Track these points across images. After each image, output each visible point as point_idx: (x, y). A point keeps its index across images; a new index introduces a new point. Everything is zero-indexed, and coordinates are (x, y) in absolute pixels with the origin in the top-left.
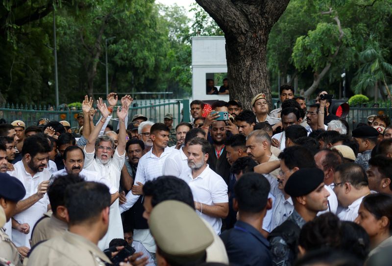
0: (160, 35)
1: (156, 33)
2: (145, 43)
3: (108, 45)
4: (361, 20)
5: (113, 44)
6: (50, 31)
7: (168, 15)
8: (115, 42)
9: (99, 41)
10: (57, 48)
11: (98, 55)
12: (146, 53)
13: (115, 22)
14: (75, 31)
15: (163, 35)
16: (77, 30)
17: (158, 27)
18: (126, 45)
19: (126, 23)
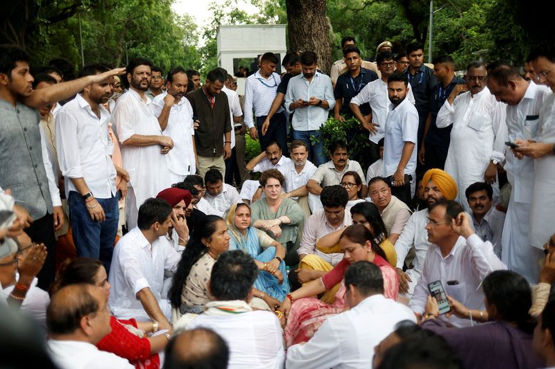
0: (175, 38)
1: (172, 37)
2: (163, 45)
3: (128, 48)
4: (348, 26)
5: (132, 48)
6: (76, 33)
7: (180, 24)
8: (135, 45)
9: (120, 43)
10: (83, 48)
11: (120, 56)
12: (163, 55)
13: (135, 26)
14: (98, 33)
15: (178, 38)
16: (100, 33)
17: (173, 31)
18: (144, 49)
19: (145, 27)
